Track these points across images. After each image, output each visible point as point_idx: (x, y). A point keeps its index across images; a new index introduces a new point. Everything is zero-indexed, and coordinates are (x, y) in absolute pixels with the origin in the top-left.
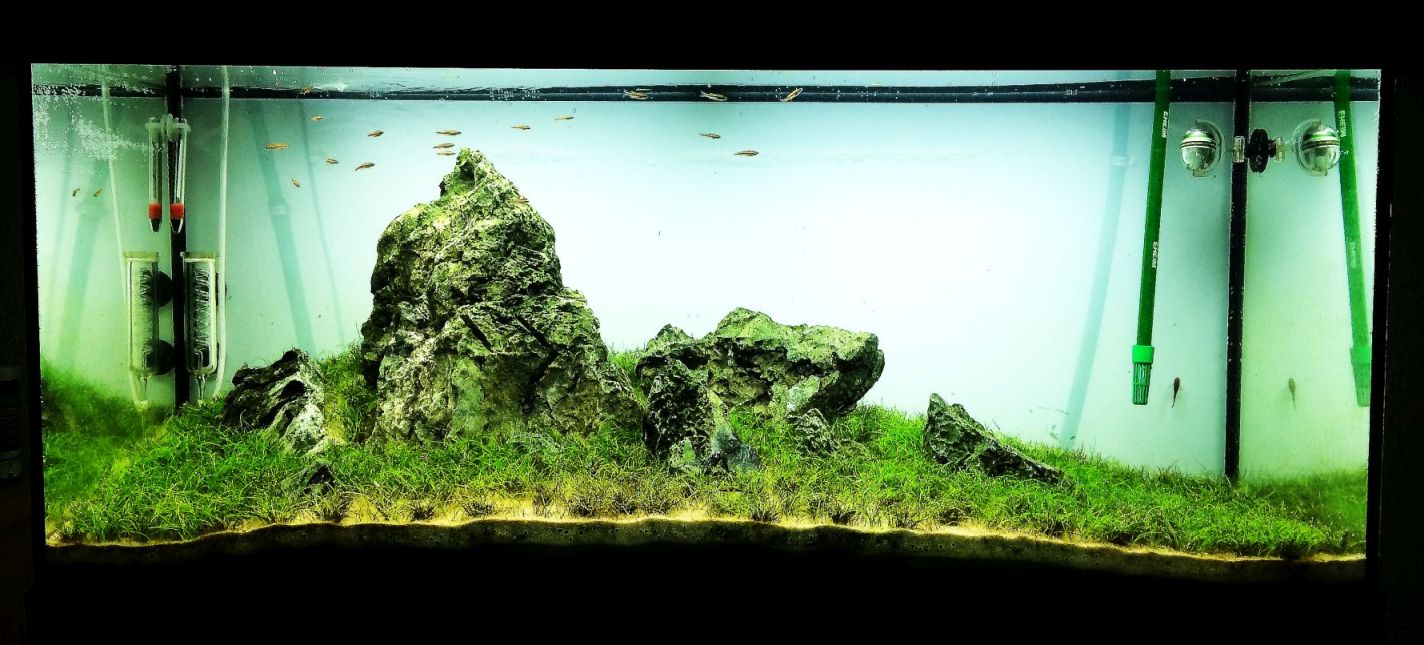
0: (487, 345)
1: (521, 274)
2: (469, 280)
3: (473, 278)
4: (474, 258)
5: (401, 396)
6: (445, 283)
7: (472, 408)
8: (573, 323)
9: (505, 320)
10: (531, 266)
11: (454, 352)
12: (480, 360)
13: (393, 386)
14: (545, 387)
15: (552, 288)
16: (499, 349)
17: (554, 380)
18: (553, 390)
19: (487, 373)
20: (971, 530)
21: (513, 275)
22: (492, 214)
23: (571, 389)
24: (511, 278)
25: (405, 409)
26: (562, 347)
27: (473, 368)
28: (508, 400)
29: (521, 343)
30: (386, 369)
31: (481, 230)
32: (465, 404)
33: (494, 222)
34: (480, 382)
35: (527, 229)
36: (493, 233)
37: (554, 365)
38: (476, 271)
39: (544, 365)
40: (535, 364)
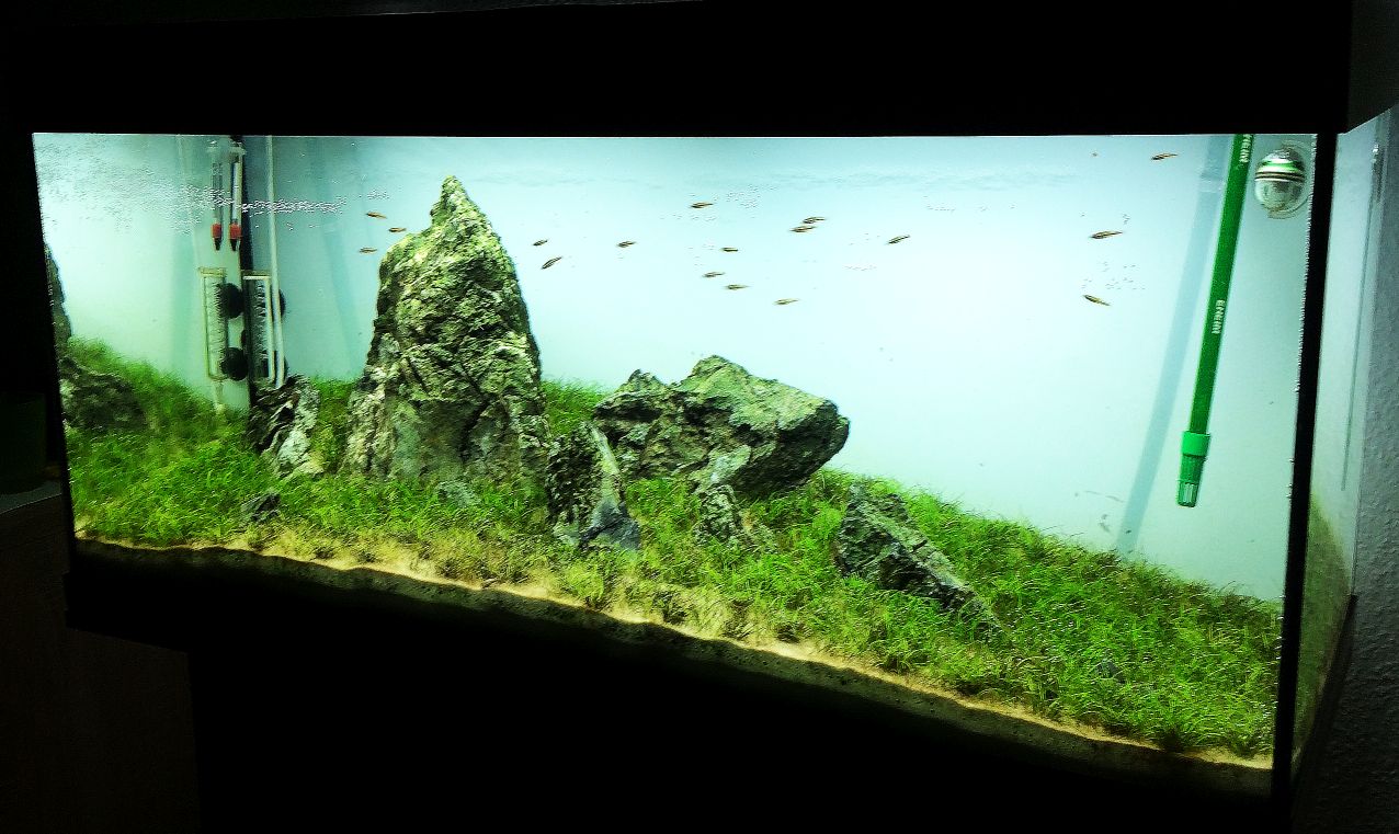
0: (425, 389)
1: (473, 315)
2: (424, 319)
3: (429, 317)
4: (430, 298)
7: (410, 451)
8: (507, 371)
9: (444, 365)
10: (483, 307)
11: (398, 394)
12: (417, 404)
13: (357, 421)
14: (479, 435)
15: (499, 331)
16: (437, 395)
17: (486, 427)
18: (486, 438)
19: (423, 418)
21: (466, 315)
22: (455, 250)
23: (501, 439)
24: (463, 319)
25: (365, 444)
26: (493, 396)
27: (411, 412)
28: (445, 446)
29: (454, 390)
32: (403, 447)
33: (453, 259)
34: (416, 426)
36: (453, 270)
37: (485, 414)
38: (431, 310)
39: (477, 414)
40: (468, 412)
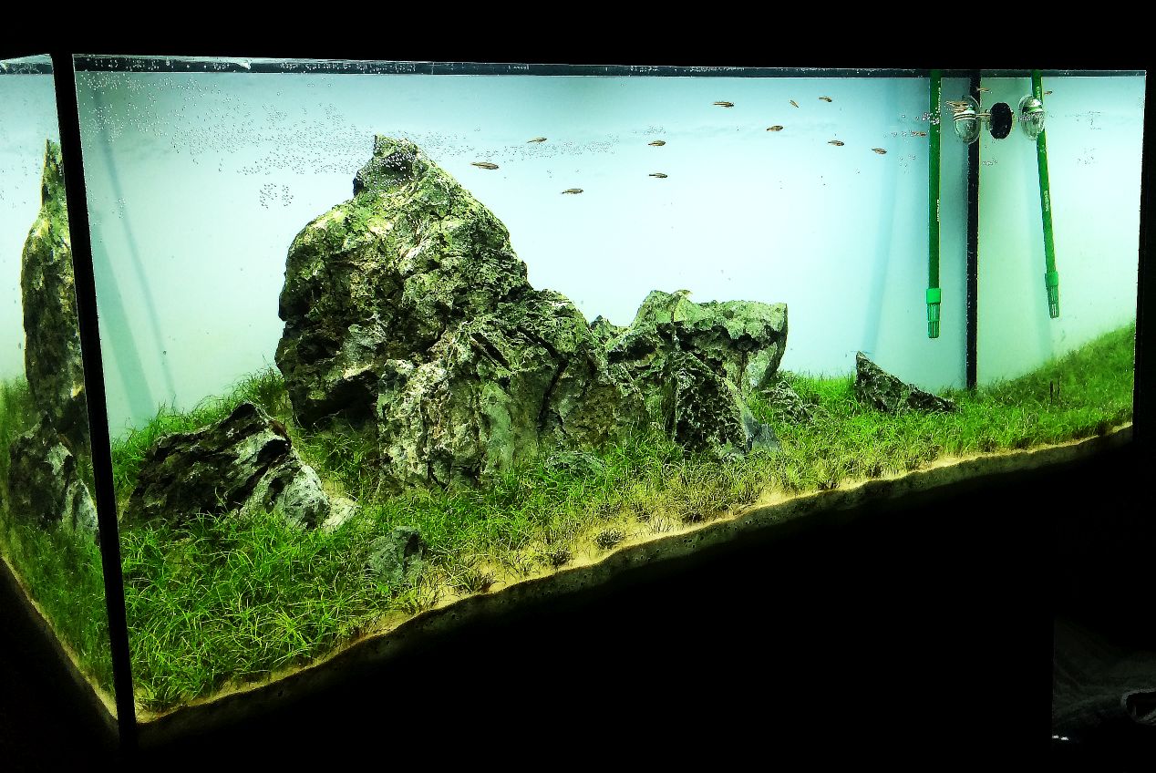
0: (505, 364)
1: (498, 279)
2: (452, 292)
3: (457, 289)
5: (410, 436)
6: (428, 298)
7: (504, 436)
10: (504, 270)
11: (476, 377)
12: (504, 383)
13: (397, 427)
14: (557, 400)
17: (565, 391)
18: (565, 402)
19: (512, 396)
20: (947, 461)
21: (491, 281)
22: (449, 213)
24: (491, 286)
25: (420, 453)
26: (570, 355)
27: (499, 392)
29: (537, 357)
30: (386, 407)
31: (445, 233)
32: (497, 433)
33: (456, 223)
35: (485, 228)
36: (458, 235)
37: (565, 375)
38: (456, 281)
39: (555, 379)
40: (547, 379)
